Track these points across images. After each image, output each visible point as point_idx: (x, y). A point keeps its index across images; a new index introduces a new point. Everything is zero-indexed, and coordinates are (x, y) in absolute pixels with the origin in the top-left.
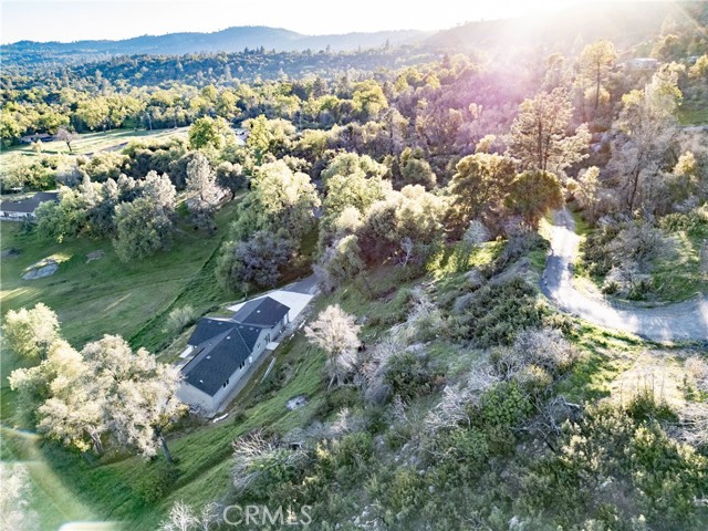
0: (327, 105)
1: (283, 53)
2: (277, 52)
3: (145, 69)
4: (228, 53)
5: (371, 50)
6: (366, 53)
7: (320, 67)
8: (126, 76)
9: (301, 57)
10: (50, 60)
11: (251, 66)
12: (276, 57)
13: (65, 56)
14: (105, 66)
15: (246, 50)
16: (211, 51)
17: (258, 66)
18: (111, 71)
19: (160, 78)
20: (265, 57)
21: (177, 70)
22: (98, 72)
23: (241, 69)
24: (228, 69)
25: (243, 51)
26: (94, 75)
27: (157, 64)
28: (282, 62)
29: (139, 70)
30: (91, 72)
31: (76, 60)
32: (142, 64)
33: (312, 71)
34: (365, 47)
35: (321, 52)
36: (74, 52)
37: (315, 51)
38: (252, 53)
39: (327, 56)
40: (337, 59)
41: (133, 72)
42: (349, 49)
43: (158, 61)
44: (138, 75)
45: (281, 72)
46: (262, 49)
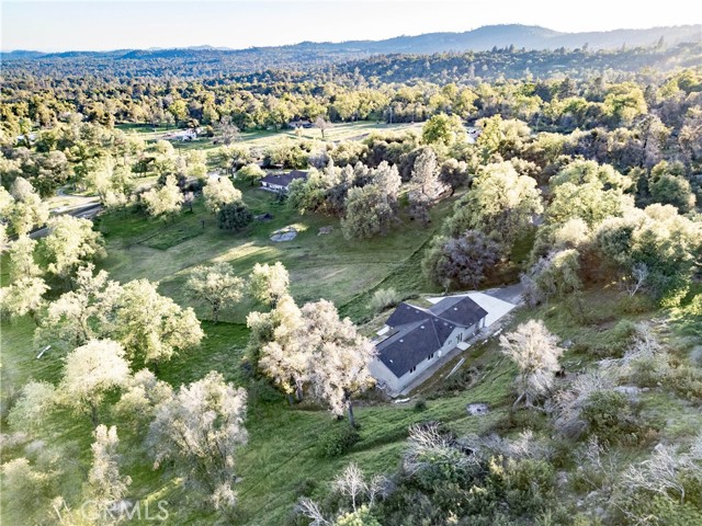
0: (572, 108)
1: (533, 52)
2: (527, 50)
3: (396, 67)
4: (476, 51)
5: (638, 49)
6: (630, 52)
7: (571, 67)
8: (379, 74)
9: (552, 55)
10: (321, 57)
11: (496, 65)
12: (524, 56)
13: (334, 55)
14: (364, 64)
15: (495, 48)
16: (459, 50)
17: (503, 65)
18: (367, 68)
19: (408, 75)
20: (513, 56)
21: (424, 69)
22: (357, 70)
23: (485, 68)
24: (473, 68)
25: (491, 50)
26: (353, 72)
27: (408, 62)
28: (530, 61)
29: (390, 68)
30: (351, 70)
31: (341, 58)
32: (394, 62)
33: (562, 70)
34: (630, 45)
35: (576, 50)
36: (342, 51)
37: (570, 48)
38: (500, 51)
39: (583, 55)
40: (593, 58)
41: (386, 69)
42: (609, 47)
43: (409, 60)
44: (389, 73)
45: (527, 71)
46: (511, 48)
